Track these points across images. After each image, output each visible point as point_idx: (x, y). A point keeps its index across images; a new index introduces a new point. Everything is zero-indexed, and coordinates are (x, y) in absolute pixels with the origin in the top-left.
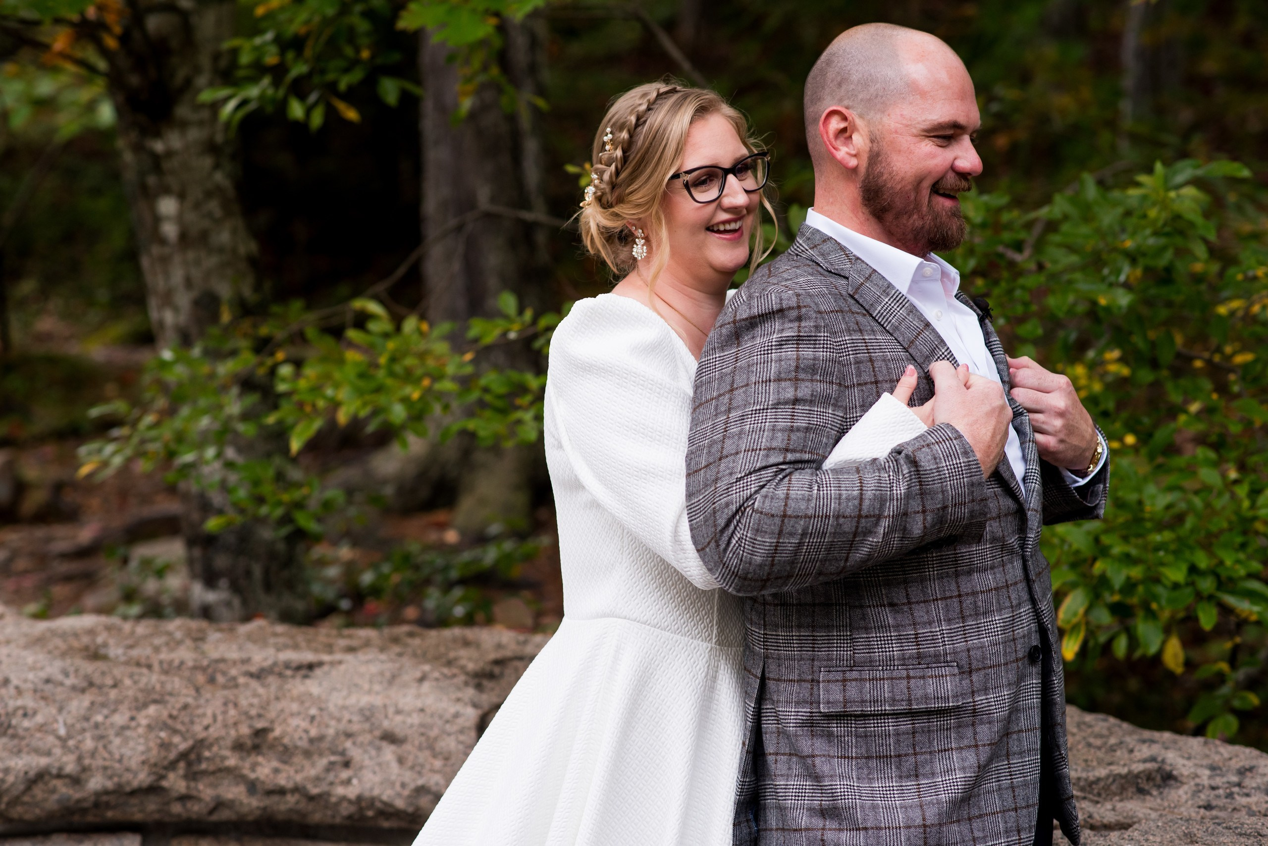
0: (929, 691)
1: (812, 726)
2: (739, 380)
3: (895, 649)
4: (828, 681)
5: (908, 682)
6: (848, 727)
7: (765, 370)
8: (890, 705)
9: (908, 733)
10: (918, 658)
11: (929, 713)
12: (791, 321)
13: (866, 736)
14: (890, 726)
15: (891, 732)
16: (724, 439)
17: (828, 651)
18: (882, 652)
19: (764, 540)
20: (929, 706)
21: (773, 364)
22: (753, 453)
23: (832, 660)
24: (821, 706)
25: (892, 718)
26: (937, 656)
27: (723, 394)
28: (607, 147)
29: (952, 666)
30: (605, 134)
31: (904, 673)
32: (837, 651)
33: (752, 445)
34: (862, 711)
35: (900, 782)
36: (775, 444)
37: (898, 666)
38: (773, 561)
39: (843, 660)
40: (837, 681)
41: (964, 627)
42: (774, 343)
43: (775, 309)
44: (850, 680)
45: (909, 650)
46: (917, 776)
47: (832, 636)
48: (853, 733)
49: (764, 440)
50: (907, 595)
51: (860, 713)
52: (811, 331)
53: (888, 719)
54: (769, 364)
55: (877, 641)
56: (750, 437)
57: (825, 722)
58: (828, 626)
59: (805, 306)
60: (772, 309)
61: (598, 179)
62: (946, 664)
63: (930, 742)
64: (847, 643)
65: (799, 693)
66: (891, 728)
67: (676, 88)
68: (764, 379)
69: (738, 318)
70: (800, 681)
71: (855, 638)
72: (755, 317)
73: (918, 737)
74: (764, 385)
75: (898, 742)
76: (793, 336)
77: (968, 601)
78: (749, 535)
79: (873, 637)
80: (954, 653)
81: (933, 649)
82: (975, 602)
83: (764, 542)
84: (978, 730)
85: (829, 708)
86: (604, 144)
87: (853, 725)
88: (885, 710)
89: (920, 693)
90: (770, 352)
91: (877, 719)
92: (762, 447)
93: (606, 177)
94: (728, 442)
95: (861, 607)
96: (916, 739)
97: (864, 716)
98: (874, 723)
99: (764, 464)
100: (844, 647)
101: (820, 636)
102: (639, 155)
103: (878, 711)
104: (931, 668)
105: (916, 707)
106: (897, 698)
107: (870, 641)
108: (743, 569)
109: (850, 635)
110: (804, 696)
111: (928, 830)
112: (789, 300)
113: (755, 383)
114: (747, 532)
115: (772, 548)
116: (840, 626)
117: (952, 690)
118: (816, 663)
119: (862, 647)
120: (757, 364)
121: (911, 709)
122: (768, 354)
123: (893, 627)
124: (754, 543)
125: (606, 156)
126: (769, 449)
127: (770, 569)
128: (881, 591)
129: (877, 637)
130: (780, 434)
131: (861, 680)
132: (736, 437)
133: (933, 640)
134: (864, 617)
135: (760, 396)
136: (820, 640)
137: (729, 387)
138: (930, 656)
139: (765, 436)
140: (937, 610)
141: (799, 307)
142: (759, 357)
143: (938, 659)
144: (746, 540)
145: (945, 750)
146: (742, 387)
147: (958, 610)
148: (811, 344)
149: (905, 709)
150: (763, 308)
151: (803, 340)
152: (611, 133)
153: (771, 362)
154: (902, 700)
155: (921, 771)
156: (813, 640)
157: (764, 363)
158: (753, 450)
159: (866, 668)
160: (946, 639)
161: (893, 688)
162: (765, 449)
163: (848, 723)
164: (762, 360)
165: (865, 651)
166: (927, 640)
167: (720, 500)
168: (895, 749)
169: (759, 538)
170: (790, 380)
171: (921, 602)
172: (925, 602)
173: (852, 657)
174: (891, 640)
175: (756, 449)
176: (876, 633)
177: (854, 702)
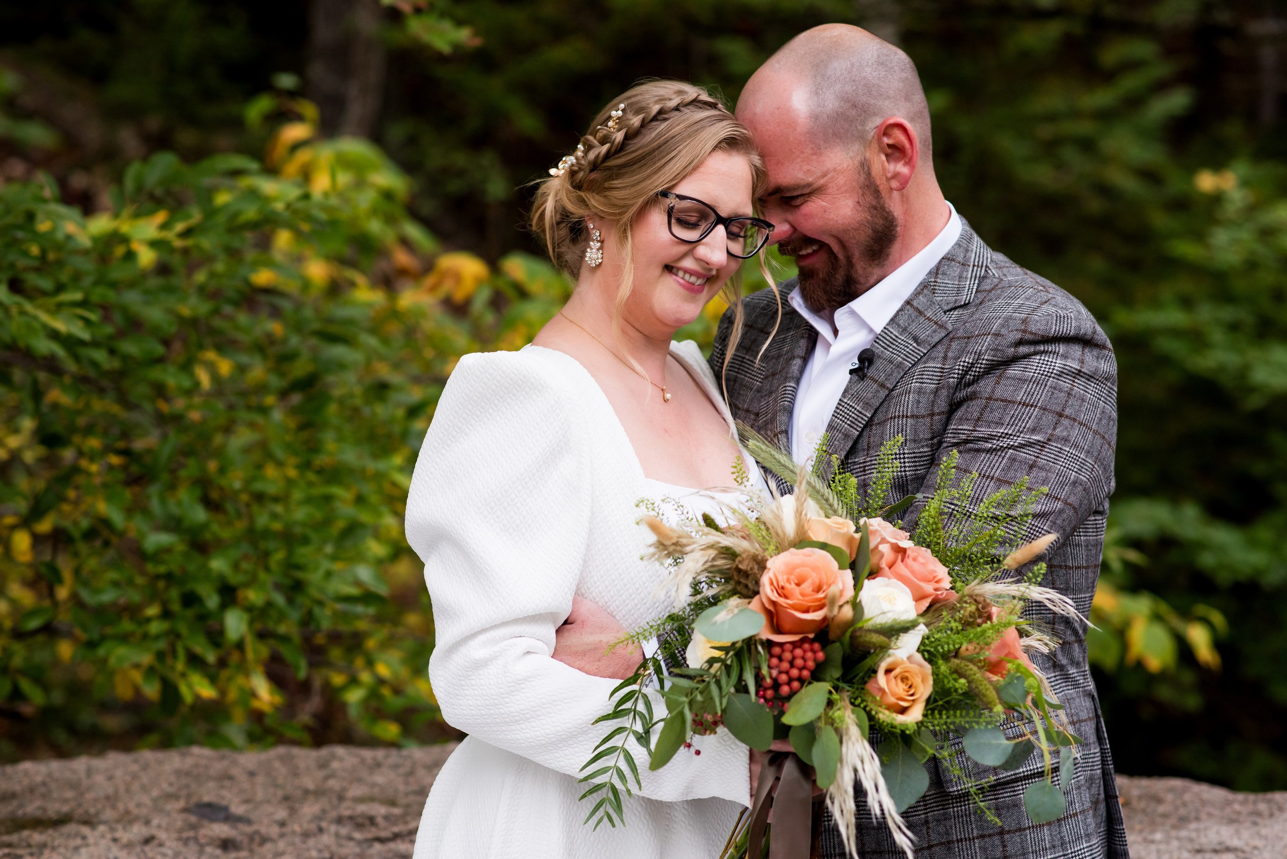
28: (611, 124)
30: (616, 108)
61: (583, 152)
67: (717, 104)
86: (609, 118)
93: (592, 155)
102: (640, 152)
125: (605, 132)
152: (623, 110)
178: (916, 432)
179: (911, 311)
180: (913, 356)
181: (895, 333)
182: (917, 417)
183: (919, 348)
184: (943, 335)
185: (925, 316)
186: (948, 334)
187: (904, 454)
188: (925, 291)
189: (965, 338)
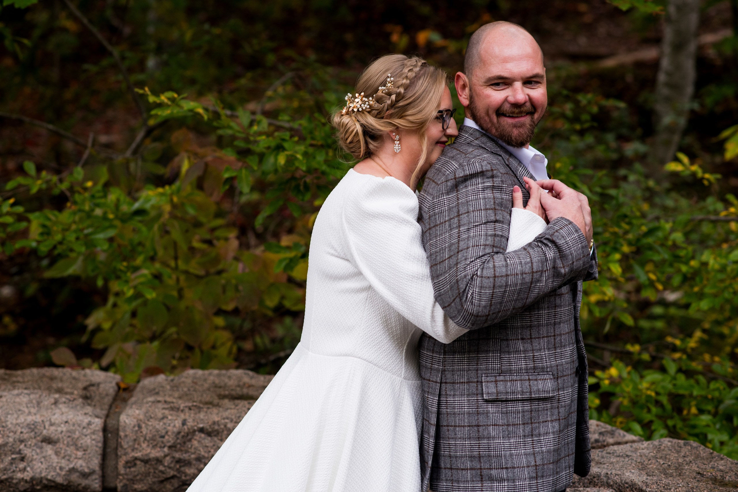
0: (540, 387)
1: (478, 408)
2: (462, 210)
3: (523, 364)
4: (487, 382)
5: (529, 382)
6: (497, 408)
7: (477, 203)
8: (521, 395)
9: (528, 411)
10: (534, 369)
11: (539, 399)
12: (488, 178)
13: (507, 413)
14: (519, 407)
15: (520, 410)
16: (459, 242)
17: (487, 365)
18: (516, 365)
19: (485, 292)
20: (540, 395)
21: (481, 200)
22: (477, 247)
23: (489, 370)
24: (484, 395)
25: (521, 403)
26: (543, 368)
27: (453, 218)
29: (550, 374)
31: (527, 377)
32: (492, 365)
33: (476, 243)
34: (506, 398)
35: (524, 439)
36: (488, 243)
37: (524, 373)
38: (491, 303)
39: (495, 370)
40: (492, 381)
41: (555, 353)
42: (480, 189)
43: (479, 171)
44: (500, 381)
45: (529, 364)
46: (532, 435)
47: (489, 356)
48: (500, 412)
49: (482, 241)
50: (531, 334)
51: (505, 399)
52: (499, 184)
53: (519, 403)
54: (479, 200)
55: (514, 359)
56: (474, 239)
57: (485, 405)
58: (487, 351)
59: (495, 170)
60: (477, 171)
62: (547, 373)
63: (538, 417)
64: (498, 360)
65: (469, 389)
66: (520, 408)
68: (478, 209)
69: (457, 176)
70: (468, 382)
71: (502, 358)
72: (467, 176)
73: (533, 414)
74: (478, 212)
75: (523, 416)
76: (490, 186)
77: (558, 339)
78: (477, 290)
79: (512, 357)
80: (551, 367)
81: (541, 364)
82: (561, 339)
83: (486, 293)
84: (560, 411)
85: (489, 396)
87: (500, 407)
88: (518, 398)
89: (535, 388)
90: (478, 194)
91: (513, 403)
92: (482, 244)
94: (461, 243)
95: (507, 340)
96: (532, 415)
97: (506, 401)
98: (511, 405)
99: (483, 253)
100: (495, 362)
101: (482, 357)
103: (514, 398)
104: (540, 375)
105: (534, 396)
106: (525, 391)
107: (510, 359)
108: (476, 310)
109: (500, 356)
110: (472, 390)
111: (538, 468)
112: (486, 166)
113: (473, 211)
114: (476, 289)
115: (490, 296)
116: (494, 351)
117: (551, 387)
118: (479, 372)
119: (506, 363)
120: (472, 201)
121: (531, 397)
122: (477, 195)
123: (523, 351)
124: (480, 295)
126: (485, 245)
127: (490, 308)
128: (518, 331)
129: (514, 357)
130: (489, 238)
131: (505, 381)
132: (466, 240)
133: (541, 359)
134: (508, 346)
135: (477, 218)
136: (482, 359)
137: (456, 214)
138: (539, 368)
139: (482, 238)
140: (544, 342)
141: (492, 170)
142: (472, 197)
143: (543, 370)
144: (475, 293)
145: (545, 422)
146: (465, 213)
147: (553, 343)
148: (499, 191)
149: (528, 397)
150: (472, 171)
151: (495, 188)
153: (480, 199)
154: (527, 392)
155: (534, 433)
156: (478, 359)
157: (476, 200)
158: (477, 246)
159: (508, 374)
160: (547, 359)
161: (522, 386)
162: (483, 245)
163: (497, 406)
164: (475, 199)
165: (507, 365)
166: (538, 359)
167: (461, 274)
168: (522, 420)
169: (483, 291)
170: (491, 209)
171: (537, 338)
172: (538, 338)
173: (500, 368)
174: (521, 359)
175: (479, 245)
176: (514, 355)
177: (502, 393)
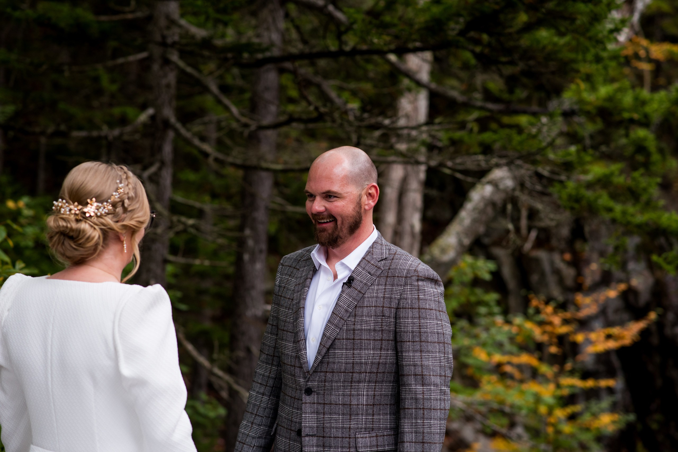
178: (376, 312)
179: (365, 261)
180: (370, 280)
181: (360, 270)
182: (376, 306)
183: (372, 277)
184: (381, 272)
185: (371, 263)
186: (382, 271)
187: (371, 320)
188: (370, 254)
189: (392, 276)
